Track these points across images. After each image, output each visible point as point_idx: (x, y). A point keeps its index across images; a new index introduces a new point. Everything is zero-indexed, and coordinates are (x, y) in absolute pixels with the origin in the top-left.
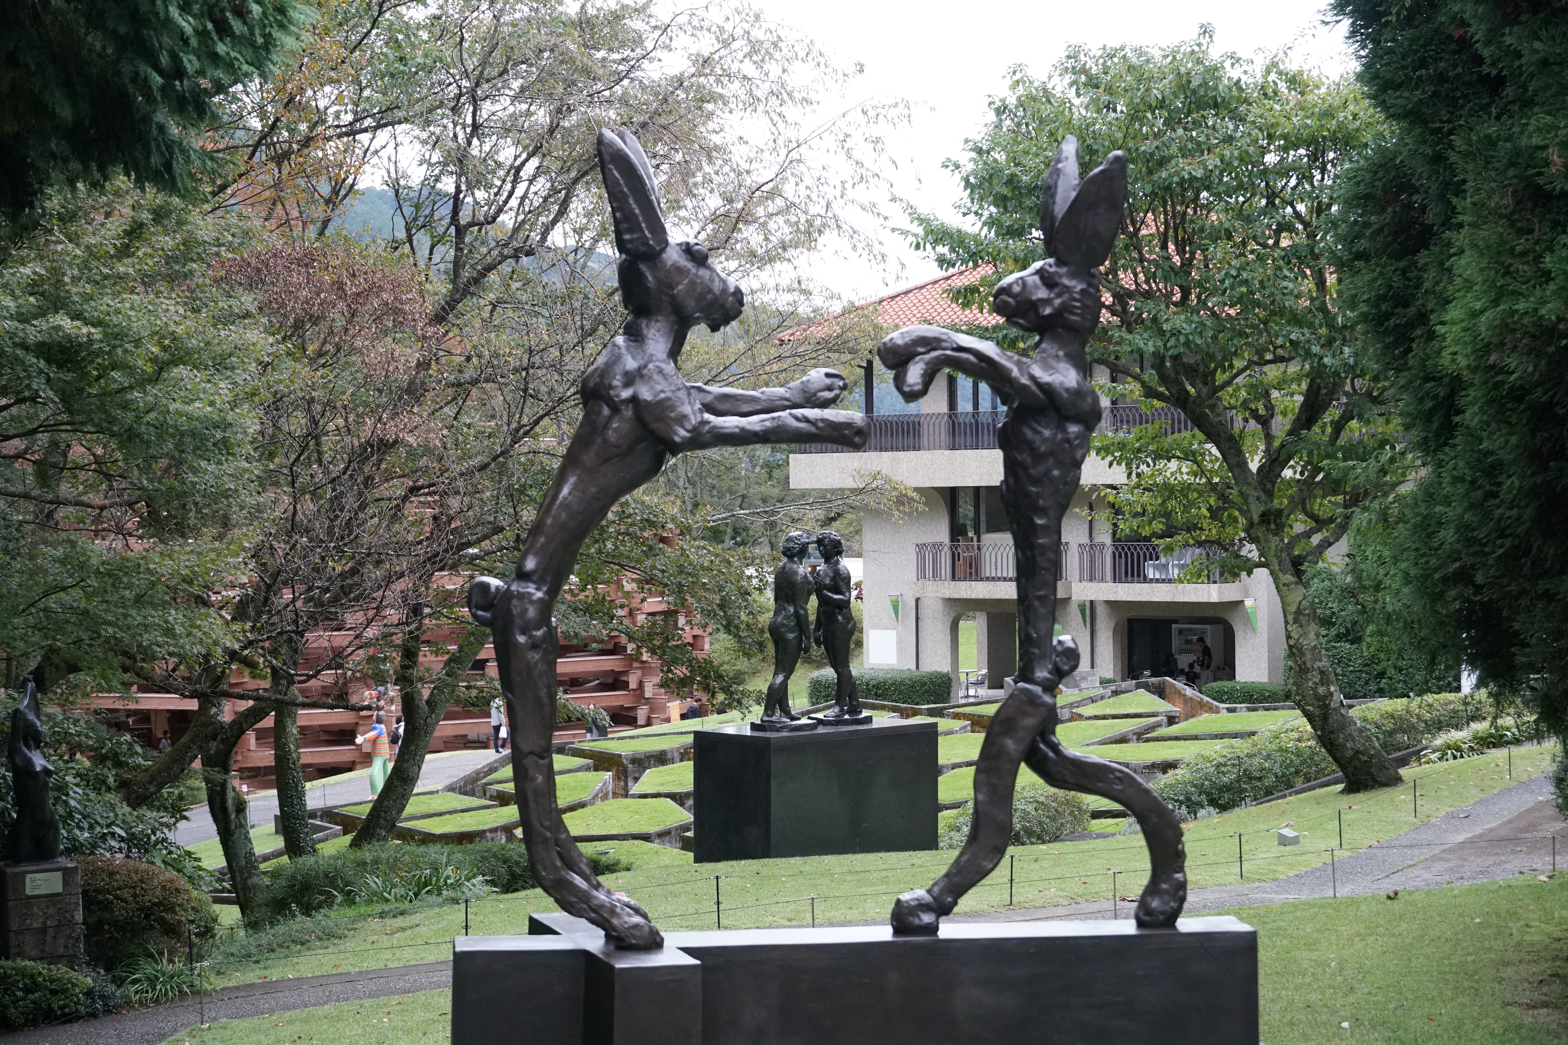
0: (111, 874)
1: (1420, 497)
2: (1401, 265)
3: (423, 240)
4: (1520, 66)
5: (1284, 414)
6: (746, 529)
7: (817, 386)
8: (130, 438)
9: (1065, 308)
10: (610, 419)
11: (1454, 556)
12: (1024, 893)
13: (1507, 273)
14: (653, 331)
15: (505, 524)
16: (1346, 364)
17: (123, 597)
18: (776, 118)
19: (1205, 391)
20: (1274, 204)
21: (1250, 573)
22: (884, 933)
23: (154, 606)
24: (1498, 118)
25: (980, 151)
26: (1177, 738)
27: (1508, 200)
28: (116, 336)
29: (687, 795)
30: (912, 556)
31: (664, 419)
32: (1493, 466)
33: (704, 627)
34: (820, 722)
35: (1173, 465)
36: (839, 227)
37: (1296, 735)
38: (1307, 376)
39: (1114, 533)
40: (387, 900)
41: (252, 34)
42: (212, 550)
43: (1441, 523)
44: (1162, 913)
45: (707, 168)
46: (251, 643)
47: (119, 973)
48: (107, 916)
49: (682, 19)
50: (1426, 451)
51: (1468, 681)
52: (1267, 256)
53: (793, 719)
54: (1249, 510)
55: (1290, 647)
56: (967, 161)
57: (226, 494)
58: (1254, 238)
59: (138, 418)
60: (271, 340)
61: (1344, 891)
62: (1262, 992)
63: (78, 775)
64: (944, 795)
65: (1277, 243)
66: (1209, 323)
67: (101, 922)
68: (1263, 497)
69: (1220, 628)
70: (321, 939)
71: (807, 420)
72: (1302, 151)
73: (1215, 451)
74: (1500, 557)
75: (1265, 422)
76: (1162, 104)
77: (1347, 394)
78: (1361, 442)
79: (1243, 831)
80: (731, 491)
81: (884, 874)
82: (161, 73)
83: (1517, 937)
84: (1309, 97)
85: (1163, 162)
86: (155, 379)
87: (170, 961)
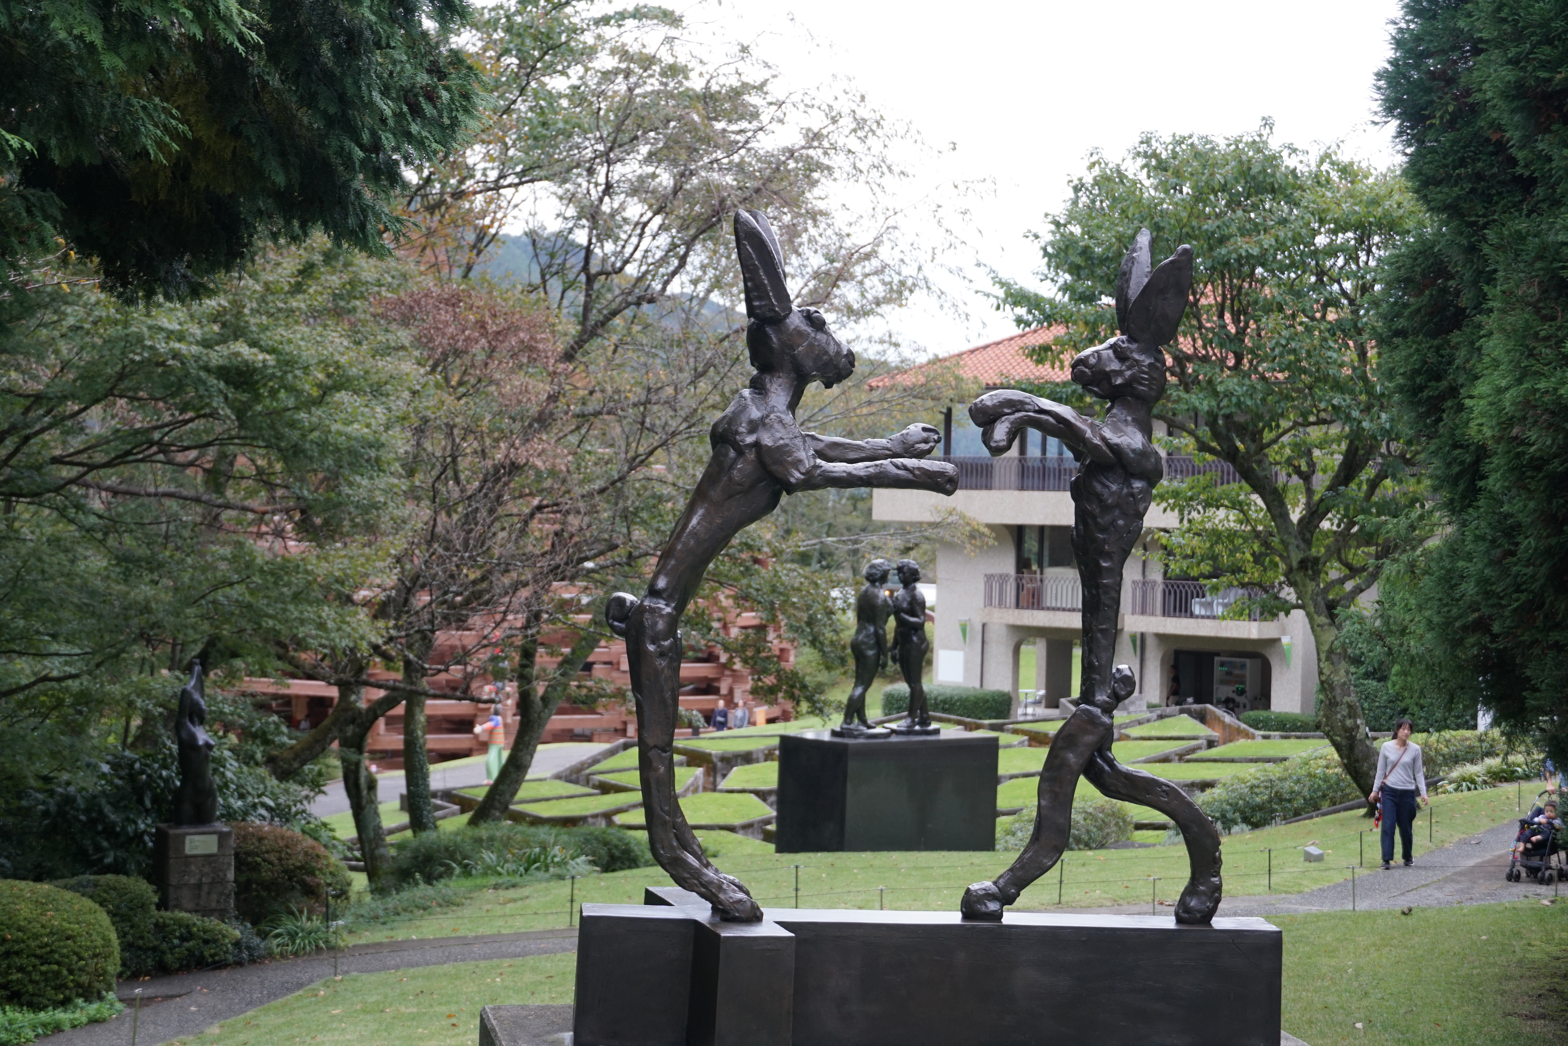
0: (260, 839)
1: (1445, 552)
2: (1436, 342)
3: (555, 285)
4: (1551, 170)
5: (1324, 471)
6: (831, 554)
7: (915, 439)
8: (295, 454)
9: (1134, 379)
10: (735, 461)
11: (1474, 607)
12: (1071, 894)
13: (1531, 355)
14: (775, 386)
15: (619, 542)
16: (1382, 428)
17: (282, 594)
18: (875, 187)
19: (1253, 447)
20: (1322, 281)
21: (1287, 613)
22: (955, 918)
23: (310, 604)
24: (1528, 216)
25: (1058, 224)
26: (1215, 761)
27: (1535, 290)
28: (288, 363)
29: (770, 792)
30: (981, 586)
31: (781, 463)
32: (1512, 528)
33: (792, 641)
34: (893, 731)
35: (1222, 513)
36: (929, 288)
37: (1323, 762)
38: (1346, 437)
39: (1165, 573)
40: (500, 874)
41: (441, 117)
42: (362, 555)
43: (1462, 577)
44: (1199, 911)
45: (813, 231)
46: (391, 639)
47: (264, 927)
48: (255, 876)
49: (796, 98)
50: (1453, 512)
51: (1484, 720)
52: (1315, 328)
53: (869, 727)
54: (1289, 557)
55: (1322, 682)
56: (1047, 234)
57: (375, 506)
58: (1304, 311)
59: (304, 436)
60: (422, 371)
61: (1363, 905)
62: (1284, 992)
63: (230, 750)
64: (1002, 802)
65: (1324, 317)
66: (1259, 387)
67: (249, 882)
68: (1303, 546)
69: (1258, 662)
70: (440, 906)
71: (905, 468)
72: (1350, 235)
73: (1260, 502)
74: (1515, 610)
75: (1306, 478)
76: (1224, 188)
77: (1382, 455)
78: (1393, 499)
79: (1272, 847)
80: (819, 519)
81: (946, 871)
82: (362, 147)
83: (1519, 954)
84: (1359, 186)
85: (1223, 240)
86: (319, 402)
87: (309, 919)
